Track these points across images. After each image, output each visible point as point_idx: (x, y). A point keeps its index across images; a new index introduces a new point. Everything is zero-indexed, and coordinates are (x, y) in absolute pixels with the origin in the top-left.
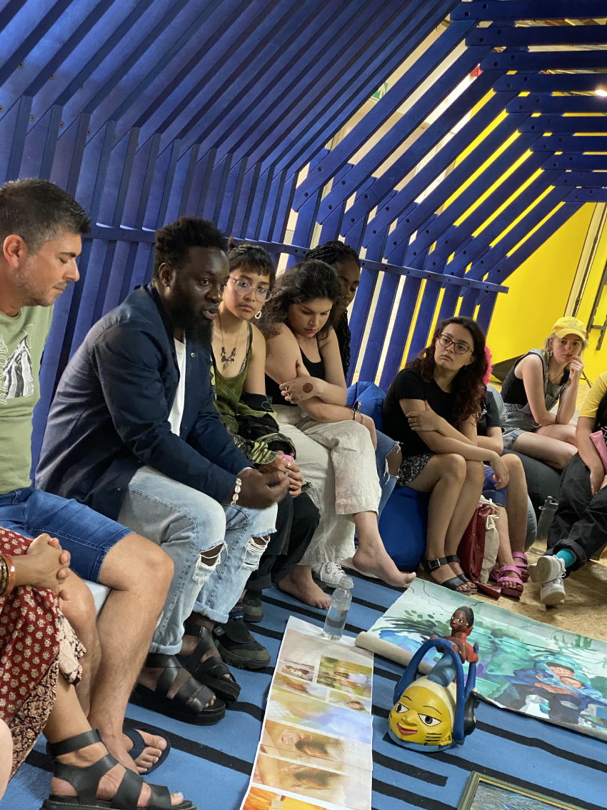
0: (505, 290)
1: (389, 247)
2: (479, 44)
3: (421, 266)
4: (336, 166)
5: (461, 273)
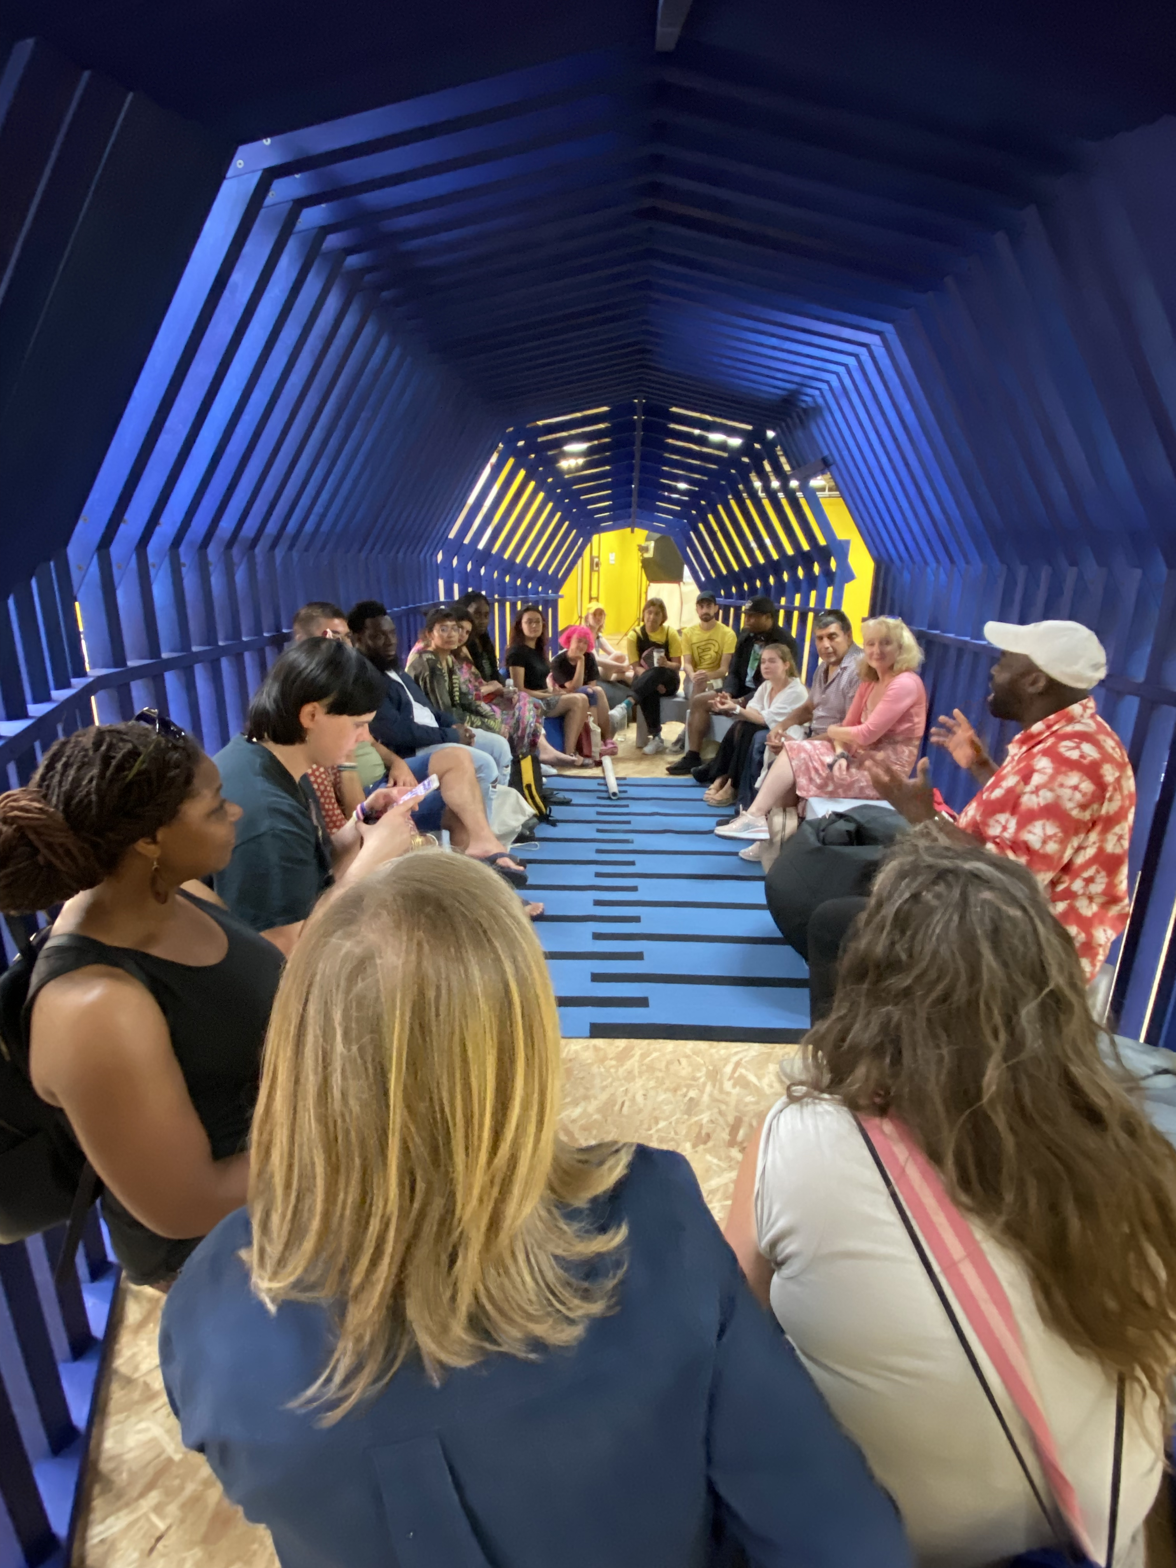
1: (496, 587)
2: (520, 455)
4: (456, 547)
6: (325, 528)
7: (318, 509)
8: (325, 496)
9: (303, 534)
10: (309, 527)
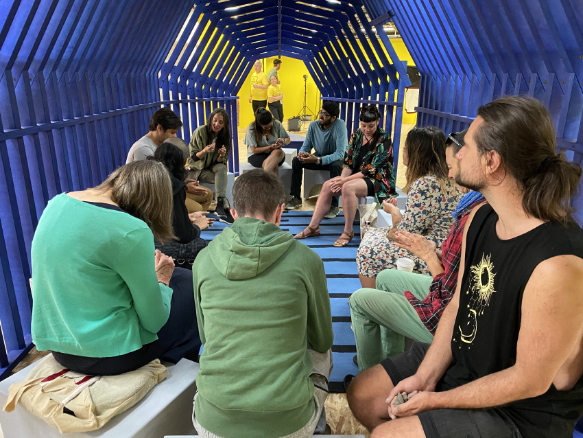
0: (238, 98)
1: (196, 93)
2: (208, 12)
3: (209, 97)
4: (170, 68)
5: (223, 96)
6: (78, 55)
7: (71, 43)
8: (76, 35)
9: (62, 61)
10: (66, 55)
